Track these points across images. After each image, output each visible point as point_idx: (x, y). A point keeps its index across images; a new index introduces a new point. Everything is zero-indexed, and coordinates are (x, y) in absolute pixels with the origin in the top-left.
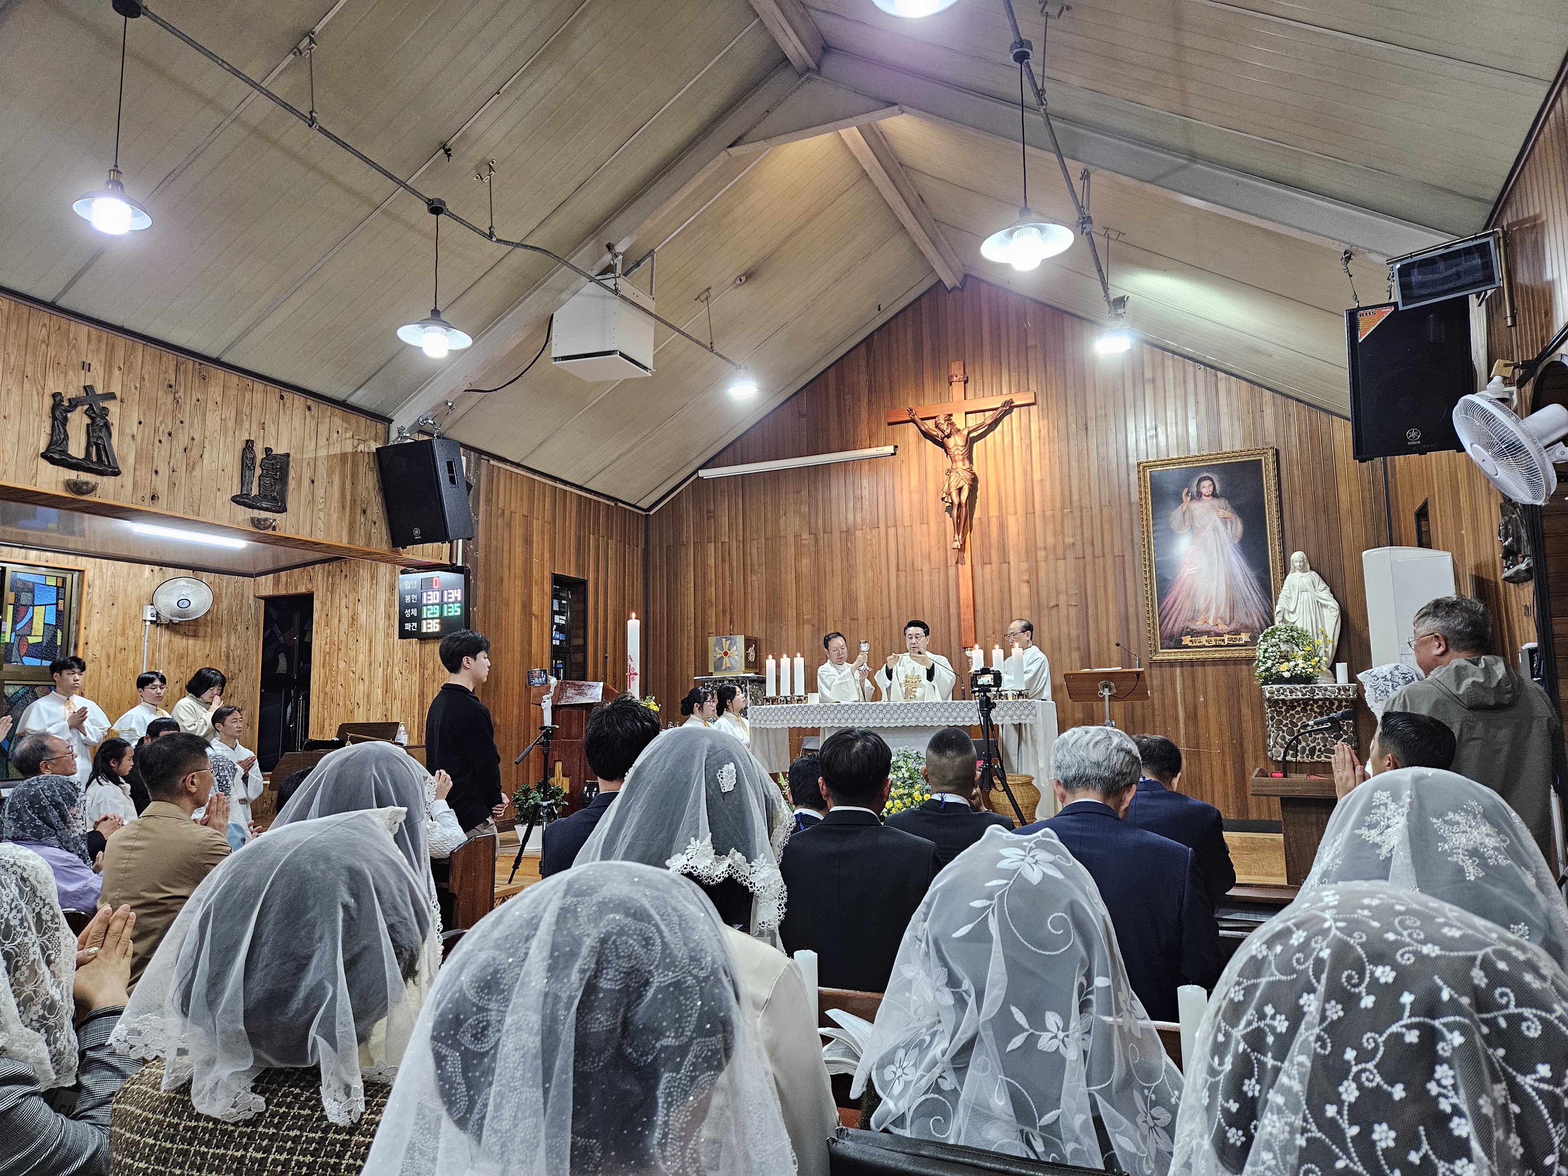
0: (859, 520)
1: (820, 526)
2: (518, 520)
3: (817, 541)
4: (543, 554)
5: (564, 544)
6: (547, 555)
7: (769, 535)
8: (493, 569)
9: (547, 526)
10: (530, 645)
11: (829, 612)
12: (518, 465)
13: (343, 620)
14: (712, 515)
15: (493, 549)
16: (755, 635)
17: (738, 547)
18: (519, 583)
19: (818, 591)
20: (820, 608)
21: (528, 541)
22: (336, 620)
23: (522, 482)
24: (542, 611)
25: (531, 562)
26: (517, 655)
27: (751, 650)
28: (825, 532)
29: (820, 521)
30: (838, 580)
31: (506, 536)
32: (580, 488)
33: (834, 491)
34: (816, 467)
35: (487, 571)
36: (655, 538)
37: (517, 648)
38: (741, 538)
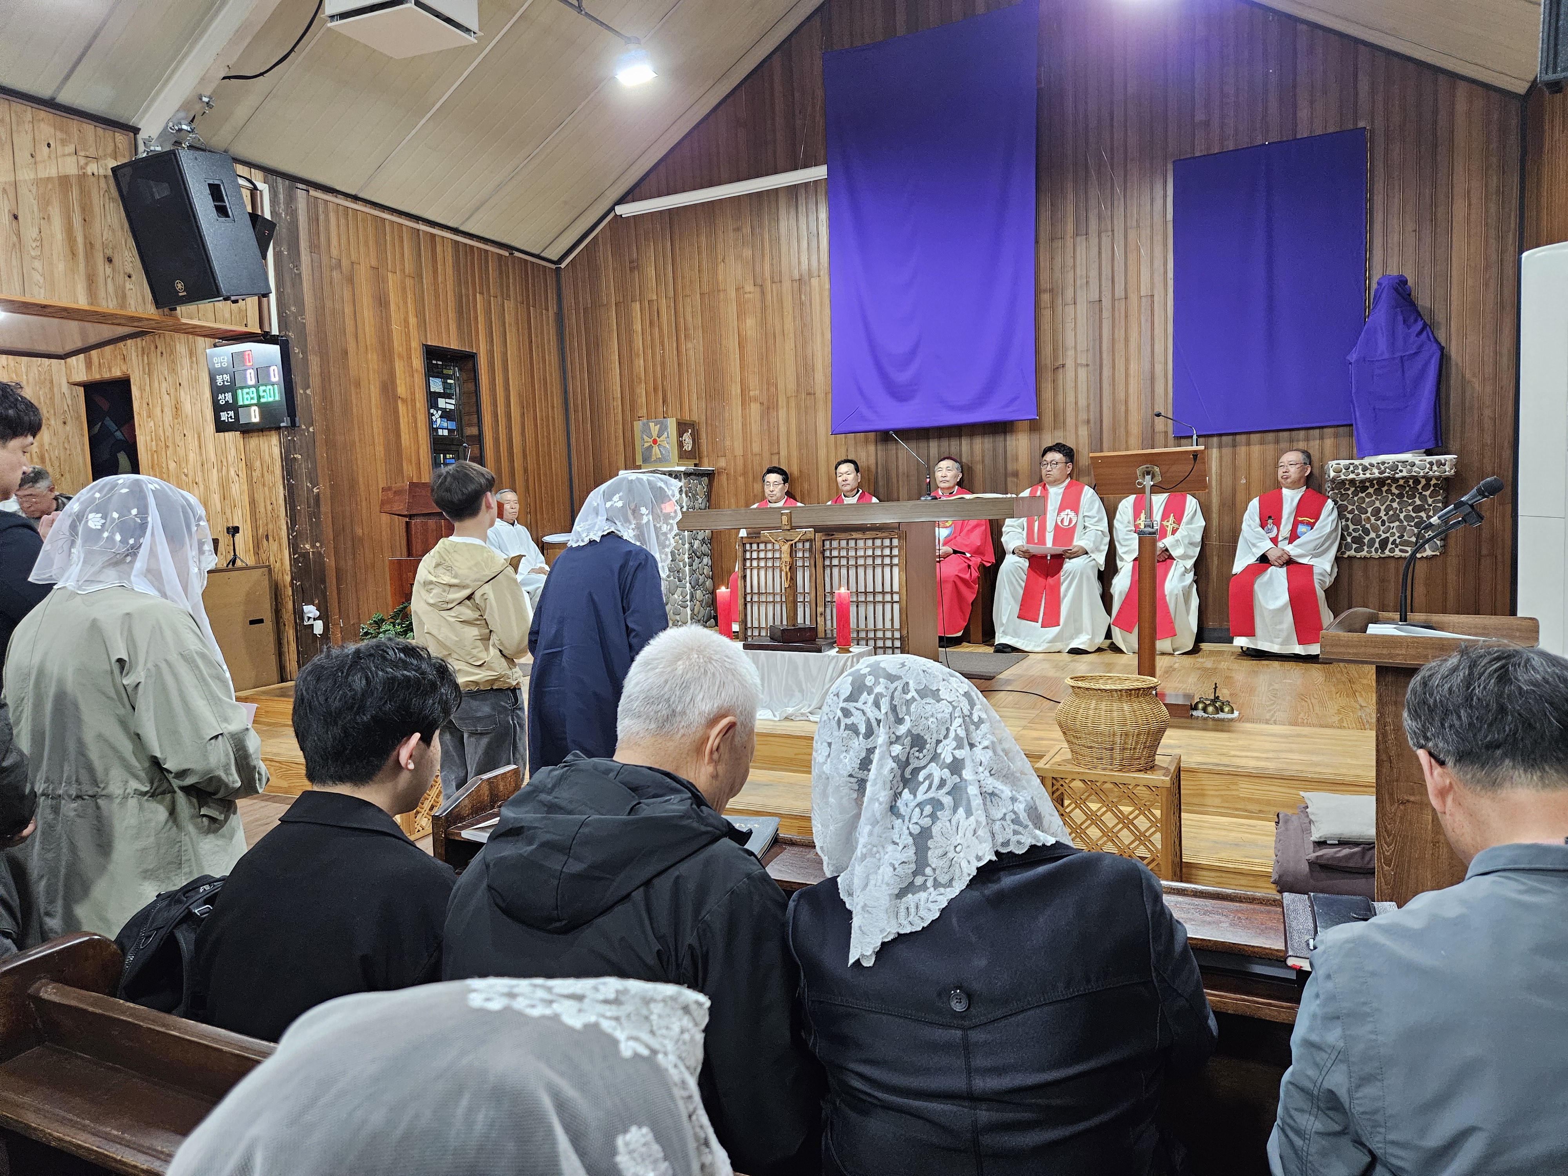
0: (814, 264)
1: (767, 275)
2: (363, 274)
3: (763, 293)
4: (406, 321)
5: (437, 305)
6: (412, 320)
7: (706, 289)
8: (330, 338)
9: (409, 282)
10: (398, 435)
11: (781, 386)
12: (355, 198)
13: (166, 410)
14: (635, 266)
15: (327, 312)
16: (695, 418)
17: (668, 307)
18: (373, 357)
19: (765, 359)
20: (769, 383)
21: (382, 302)
22: (159, 409)
23: (364, 220)
24: (413, 394)
25: (389, 332)
26: (380, 450)
27: (687, 438)
28: (773, 282)
29: (767, 267)
30: (790, 345)
31: (347, 295)
32: (456, 231)
33: (783, 225)
34: (759, 194)
35: (322, 341)
36: (569, 300)
37: (379, 440)
38: (671, 294)
